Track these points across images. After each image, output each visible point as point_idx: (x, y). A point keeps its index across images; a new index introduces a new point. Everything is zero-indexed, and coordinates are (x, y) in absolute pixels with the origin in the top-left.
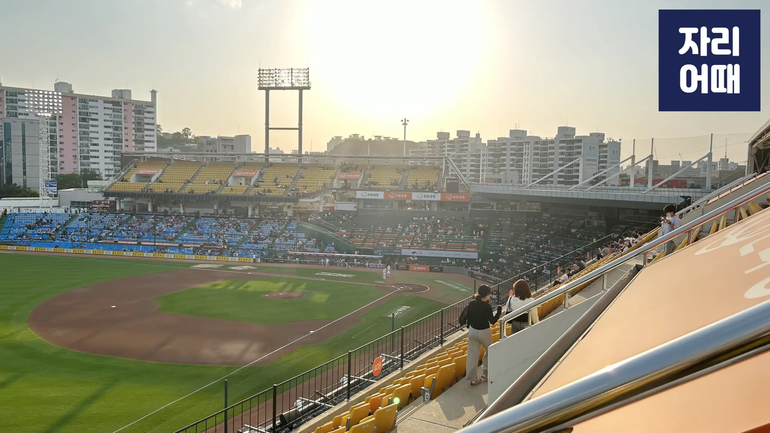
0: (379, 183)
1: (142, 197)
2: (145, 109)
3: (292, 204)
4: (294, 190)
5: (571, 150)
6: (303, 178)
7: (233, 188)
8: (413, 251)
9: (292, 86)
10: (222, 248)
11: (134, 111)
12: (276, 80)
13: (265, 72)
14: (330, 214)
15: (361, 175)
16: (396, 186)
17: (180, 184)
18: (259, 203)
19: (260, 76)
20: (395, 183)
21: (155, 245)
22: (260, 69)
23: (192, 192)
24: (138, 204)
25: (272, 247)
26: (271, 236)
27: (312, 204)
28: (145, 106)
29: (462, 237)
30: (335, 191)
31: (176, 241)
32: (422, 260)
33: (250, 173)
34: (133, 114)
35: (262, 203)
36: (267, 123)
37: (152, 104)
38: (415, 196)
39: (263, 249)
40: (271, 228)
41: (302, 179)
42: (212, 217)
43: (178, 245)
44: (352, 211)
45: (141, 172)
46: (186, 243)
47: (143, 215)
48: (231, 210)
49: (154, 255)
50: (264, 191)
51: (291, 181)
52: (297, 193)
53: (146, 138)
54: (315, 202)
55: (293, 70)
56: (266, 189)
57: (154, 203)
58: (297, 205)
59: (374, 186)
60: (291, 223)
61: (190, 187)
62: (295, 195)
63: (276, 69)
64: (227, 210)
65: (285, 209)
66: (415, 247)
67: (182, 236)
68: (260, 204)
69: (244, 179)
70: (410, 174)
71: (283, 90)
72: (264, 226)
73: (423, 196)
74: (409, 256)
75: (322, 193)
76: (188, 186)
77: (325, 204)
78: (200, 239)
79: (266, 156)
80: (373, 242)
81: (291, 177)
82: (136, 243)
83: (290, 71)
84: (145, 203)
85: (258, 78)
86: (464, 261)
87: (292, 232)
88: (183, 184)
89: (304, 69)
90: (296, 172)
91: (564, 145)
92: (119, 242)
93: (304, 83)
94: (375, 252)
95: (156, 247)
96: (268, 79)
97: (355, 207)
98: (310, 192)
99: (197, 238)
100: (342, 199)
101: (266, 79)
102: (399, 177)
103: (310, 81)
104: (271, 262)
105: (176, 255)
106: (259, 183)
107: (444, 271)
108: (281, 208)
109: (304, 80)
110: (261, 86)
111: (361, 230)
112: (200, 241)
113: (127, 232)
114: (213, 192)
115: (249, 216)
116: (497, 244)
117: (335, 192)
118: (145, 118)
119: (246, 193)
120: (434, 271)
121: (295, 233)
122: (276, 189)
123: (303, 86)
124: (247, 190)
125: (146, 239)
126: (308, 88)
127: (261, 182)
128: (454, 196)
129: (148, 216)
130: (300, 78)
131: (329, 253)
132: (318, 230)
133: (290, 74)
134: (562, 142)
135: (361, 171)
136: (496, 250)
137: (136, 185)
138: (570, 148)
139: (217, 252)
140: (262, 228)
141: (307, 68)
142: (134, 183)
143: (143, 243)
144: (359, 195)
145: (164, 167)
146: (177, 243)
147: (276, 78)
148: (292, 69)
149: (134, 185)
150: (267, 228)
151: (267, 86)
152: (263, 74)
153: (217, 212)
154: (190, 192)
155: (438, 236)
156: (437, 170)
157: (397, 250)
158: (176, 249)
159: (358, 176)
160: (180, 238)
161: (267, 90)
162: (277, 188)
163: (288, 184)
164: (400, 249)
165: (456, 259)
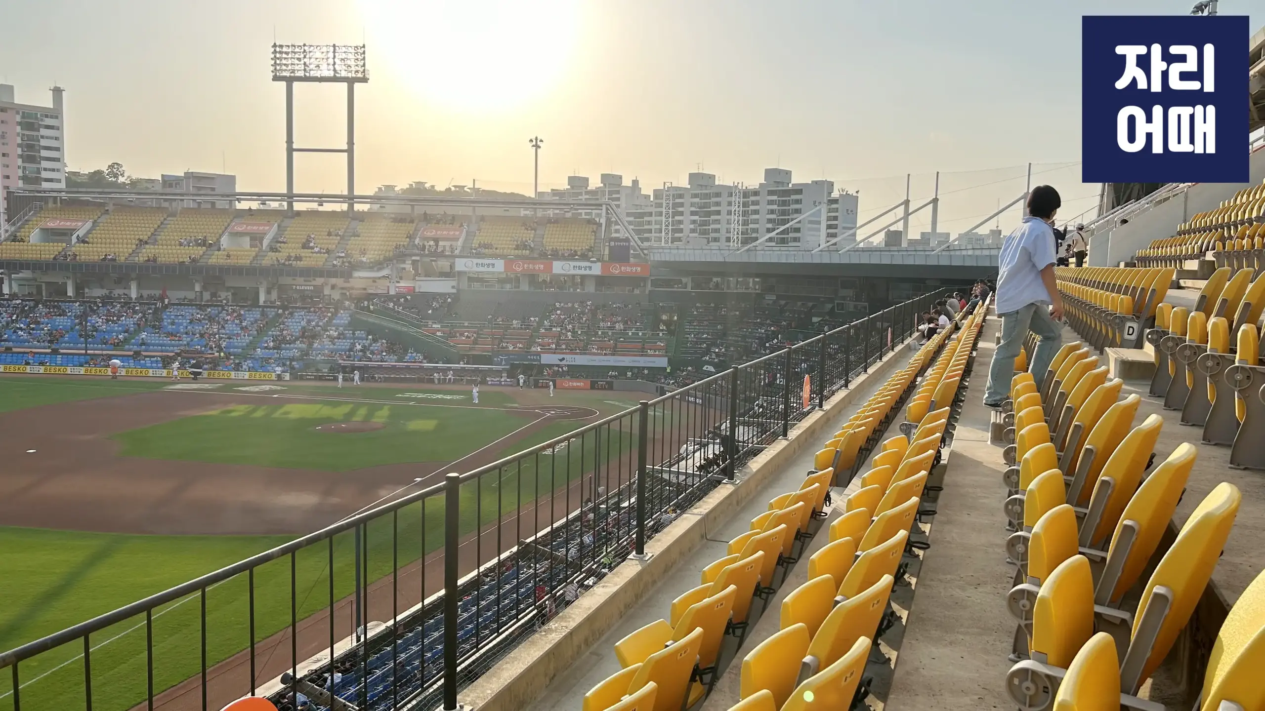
0: (495, 246)
1: (54, 269)
2: (42, 120)
3: (339, 282)
4: (342, 257)
5: (785, 206)
6: (359, 236)
7: (231, 253)
8: (561, 357)
9: (335, 75)
10: (216, 357)
11: (19, 124)
12: (305, 64)
13: (285, 49)
14: (409, 297)
15: (461, 232)
16: (524, 251)
17: (129, 246)
18: (278, 281)
19: (275, 56)
20: (524, 246)
21: (86, 354)
22: (275, 44)
23: (155, 260)
24: (47, 283)
25: (307, 354)
26: (303, 336)
27: (374, 282)
28: (41, 115)
29: (640, 334)
30: (418, 258)
31: (127, 347)
32: (575, 371)
33: (261, 228)
34: (18, 129)
35: (286, 280)
36: (290, 141)
37: (55, 113)
38: (558, 267)
39: (292, 359)
40: (304, 323)
41: (356, 238)
42: (192, 305)
43: (131, 353)
44: (448, 294)
45: (51, 225)
46: (146, 351)
47: (58, 301)
48: (226, 294)
49: (86, 371)
50: (289, 258)
51: (337, 241)
52: (350, 262)
53: (44, 174)
54: (379, 278)
55: (337, 48)
56: (293, 255)
57: (78, 281)
58: (349, 282)
59: (487, 250)
60: (340, 315)
61: (148, 251)
62: (347, 264)
63: (304, 45)
64: (219, 293)
65: (327, 291)
66: (563, 349)
67: (137, 338)
68: (280, 282)
69: (248, 239)
70: (547, 232)
71: (317, 83)
72: (290, 320)
73: (572, 266)
74: (553, 365)
75: (395, 261)
76: (144, 250)
77: (398, 282)
78: (173, 342)
79: (289, 198)
80: (491, 343)
81: (336, 236)
82: (49, 351)
83: (332, 49)
84: (60, 281)
85: (272, 59)
86: (646, 372)
87: (341, 328)
88: (134, 246)
89: (356, 47)
90: (345, 227)
91: (775, 198)
92: (14, 350)
93: (357, 72)
94: (495, 359)
95: (88, 357)
96: (290, 62)
97: (453, 287)
98: (372, 260)
99: (167, 340)
100: (429, 273)
101: (287, 63)
102: (528, 236)
103: (367, 67)
104: (310, 379)
105: (130, 370)
106: (279, 245)
107: (614, 388)
108: (319, 290)
109: (357, 65)
110: (278, 74)
111: (466, 325)
112: (173, 346)
113: (30, 333)
114: (194, 260)
115: (261, 303)
116: (696, 343)
117: (418, 261)
118: (42, 137)
119: (255, 262)
120: (598, 389)
121: (349, 330)
122: (311, 255)
123: (354, 75)
124: (256, 256)
125: (68, 345)
126: (364, 80)
127: (281, 242)
128: (623, 268)
129: (67, 304)
130: (349, 62)
131: (411, 362)
132: (392, 325)
133: (331, 55)
134: (771, 193)
135: (462, 225)
136: (696, 353)
137: (43, 248)
138: (784, 203)
139: (207, 363)
140: (287, 324)
141: (362, 45)
142: (39, 244)
143: (62, 351)
144: (461, 265)
145: (96, 217)
146: (130, 350)
147: (306, 60)
148: (334, 46)
149: (38, 248)
150: (297, 322)
151: (287, 74)
152: (281, 52)
153: (202, 296)
154: (149, 260)
155: (600, 333)
156: (591, 226)
157: (534, 355)
158: (129, 360)
159: (457, 233)
160: (133, 341)
161: (290, 81)
162: (312, 252)
163: (330, 246)
164: (538, 354)
165: (631, 368)
